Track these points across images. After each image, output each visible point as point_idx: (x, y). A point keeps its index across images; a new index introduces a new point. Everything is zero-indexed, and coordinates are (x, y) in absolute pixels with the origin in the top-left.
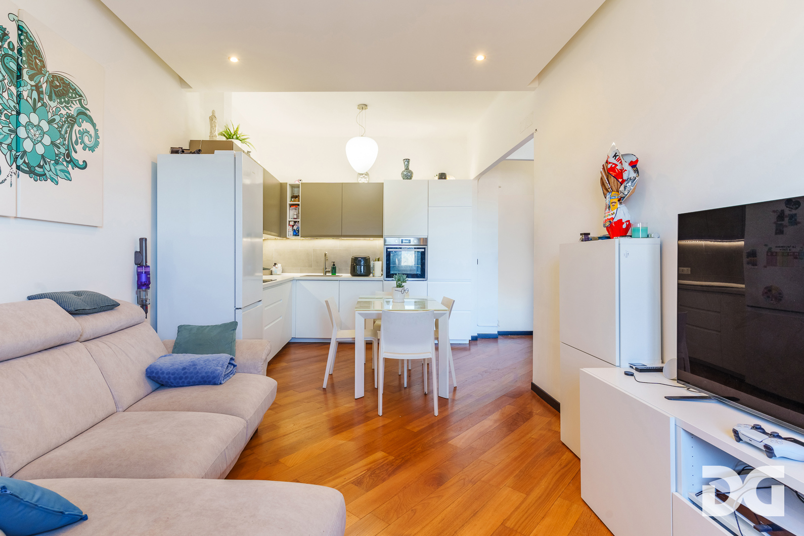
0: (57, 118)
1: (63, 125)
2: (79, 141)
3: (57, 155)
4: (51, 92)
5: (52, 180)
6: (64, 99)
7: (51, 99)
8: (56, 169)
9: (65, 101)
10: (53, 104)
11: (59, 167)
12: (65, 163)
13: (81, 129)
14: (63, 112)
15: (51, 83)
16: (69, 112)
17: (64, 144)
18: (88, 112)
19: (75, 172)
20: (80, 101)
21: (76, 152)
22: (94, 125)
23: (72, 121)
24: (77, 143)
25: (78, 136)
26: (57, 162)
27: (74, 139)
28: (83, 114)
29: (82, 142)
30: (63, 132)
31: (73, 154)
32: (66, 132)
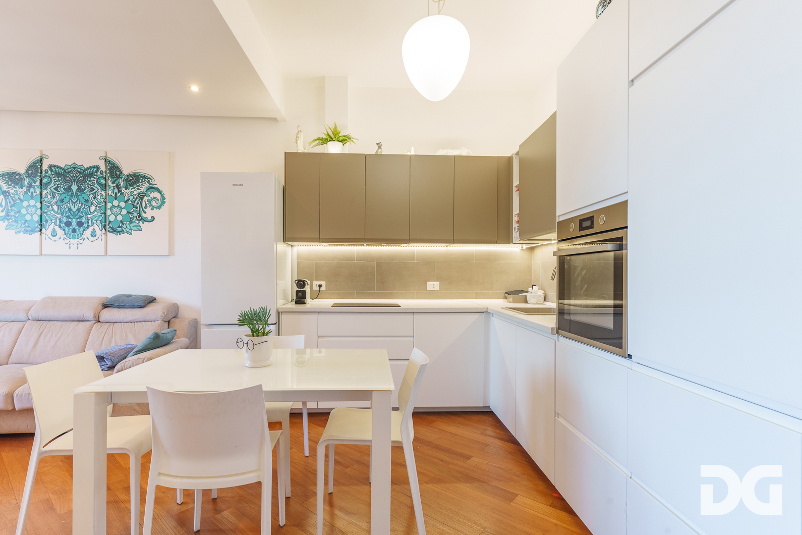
0: (131, 198)
1: (135, 200)
2: (148, 205)
3: (131, 218)
4: (127, 185)
5: (128, 232)
6: (136, 185)
7: (126, 188)
8: (130, 227)
9: (137, 186)
10: (127, 191)
11: (132, 225)
12: (137, 222)
13: (150, 198)
14: (135, 193)
15: (127, 180)
16: (140, 191)
17: (136, 211)
18: (155, 186)
19: (144, 226)
20: (148, 182)
21: (145, 213)
22: (160, 192)
23: (141, 196)
24: (146, 207)
25: (147, 203)
26: (131, 222)
27: (144, 205)
28: (152, 188)
29: (151, 205)
30: (135, 204)
31: (144, 215)
32: (138, 203)
